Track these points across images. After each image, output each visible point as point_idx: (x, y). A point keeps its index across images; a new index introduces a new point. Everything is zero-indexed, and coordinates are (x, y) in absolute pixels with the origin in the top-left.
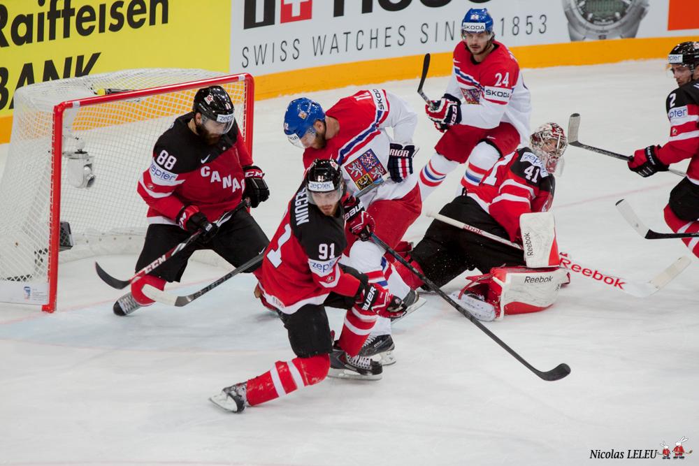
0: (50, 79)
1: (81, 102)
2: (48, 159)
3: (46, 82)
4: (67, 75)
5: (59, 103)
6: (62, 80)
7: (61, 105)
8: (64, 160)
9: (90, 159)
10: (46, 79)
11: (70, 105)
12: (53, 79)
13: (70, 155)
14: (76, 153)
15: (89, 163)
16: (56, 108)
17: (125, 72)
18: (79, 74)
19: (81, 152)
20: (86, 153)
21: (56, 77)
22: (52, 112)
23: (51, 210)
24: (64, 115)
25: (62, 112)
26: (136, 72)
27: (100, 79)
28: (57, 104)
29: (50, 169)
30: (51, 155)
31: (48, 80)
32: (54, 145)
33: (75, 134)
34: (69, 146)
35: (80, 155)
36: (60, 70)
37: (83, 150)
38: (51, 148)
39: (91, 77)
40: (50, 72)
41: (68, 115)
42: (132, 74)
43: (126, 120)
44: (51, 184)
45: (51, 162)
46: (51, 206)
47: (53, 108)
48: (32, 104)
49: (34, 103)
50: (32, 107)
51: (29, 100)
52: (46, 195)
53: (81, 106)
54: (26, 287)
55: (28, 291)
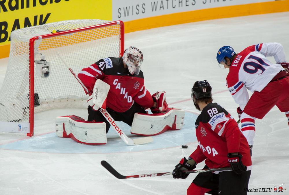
0: (28, 26)
1: (42, 37)
2: (27, 64)
3: (26, 28)
4: (35, 24)
5: (32, 38)
6: (33, 27)
7: (33, 38)
8: (35, 64)
9: (47, 64)
10: (25, 26)
11: (37, 38)
12: (29, 26)
13: (38, 62)
14: (41, 61)
15: (46, 66)
16: (31, 40)
17: (63, 22)
18: (41, 23)
19: (43, 60)
20: (46, 61)
21: (30, 25)
22: (29, 42)
23: (30, 88)
24: (34, 43)
26: (68, 22)
27: (51, 27)
29: (29, 69)
30: (29, 62)
31: (26, 27)
32: (30, 57)
33: (40, 53)
34: (37, 58)
35: (43, 62)
36: (32, 21)
38: (29, 59)
39: (47, 24)
40: (27, 23)
41: (36, 43)
42: (66, 22)
43: (64, 45)
44: (30, 76)
45: (29, 66)
46: (30, 86)
47: (29, 40)
48: (19, 38)
49: (20, 38)
50: (19, 39)
51: (18, 36)
52: (27, 81)
53: (42, 38)
54: (19, 125)
55: (20, 127)
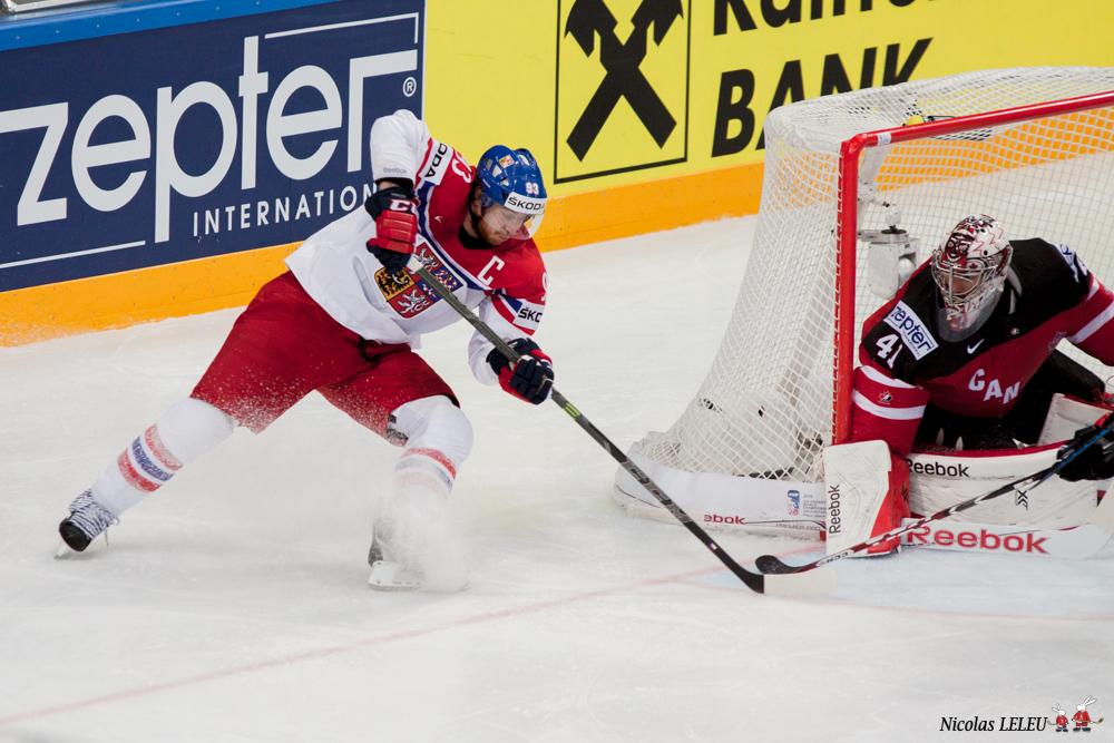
0: (835, 90)
1: (892, 135)
2: (829, 245)
3: (827, 97)
4: (866, 81)
5: (851, 137)
6: (857, 93)
7: (855, 139)
8: (862, 248)
9: (912, 244)
10: (826, 91)
11: (872, 141)
12: (840, 91)
13: (872, 237)
14: (884, 232)
15: (909, 251)
16: (845, 146)
17: (980, 75)
18: (890, 79)
19: (893, 230)
20: (904, 232)
21: (845, 87)
22: (838, 155)
23: (836, 343)
24: (861, 158)
25: (856, 155)
26: (999, 76)
27: (931, 94)
28: (848, 137)
29: (834, 264)
30: (834, 239)
31: (830, 93)
32: (841, 217)
33: (881, 198)
34: (870, 219)
35: (892, 236)
36: (854, 72)
37: (899, 227)
38: (834, 224)
39: (913, 85)
40: (834, 77)
41: (866, 157)
42: (994, 77)
43: (983, 170)
44: (837, 295)
45: (835, 252)
46: (836, 334)
47: (840, 147)
48: (800, 139)
49: (802, 136)
50: (799, 144)
51: (794, 131)
52: (827, 316)
53: (892, 141)
54: (791, 492)
55: (796, 499)
